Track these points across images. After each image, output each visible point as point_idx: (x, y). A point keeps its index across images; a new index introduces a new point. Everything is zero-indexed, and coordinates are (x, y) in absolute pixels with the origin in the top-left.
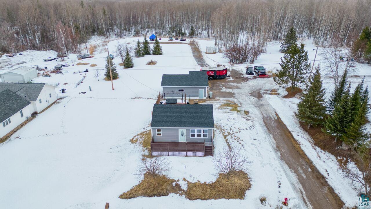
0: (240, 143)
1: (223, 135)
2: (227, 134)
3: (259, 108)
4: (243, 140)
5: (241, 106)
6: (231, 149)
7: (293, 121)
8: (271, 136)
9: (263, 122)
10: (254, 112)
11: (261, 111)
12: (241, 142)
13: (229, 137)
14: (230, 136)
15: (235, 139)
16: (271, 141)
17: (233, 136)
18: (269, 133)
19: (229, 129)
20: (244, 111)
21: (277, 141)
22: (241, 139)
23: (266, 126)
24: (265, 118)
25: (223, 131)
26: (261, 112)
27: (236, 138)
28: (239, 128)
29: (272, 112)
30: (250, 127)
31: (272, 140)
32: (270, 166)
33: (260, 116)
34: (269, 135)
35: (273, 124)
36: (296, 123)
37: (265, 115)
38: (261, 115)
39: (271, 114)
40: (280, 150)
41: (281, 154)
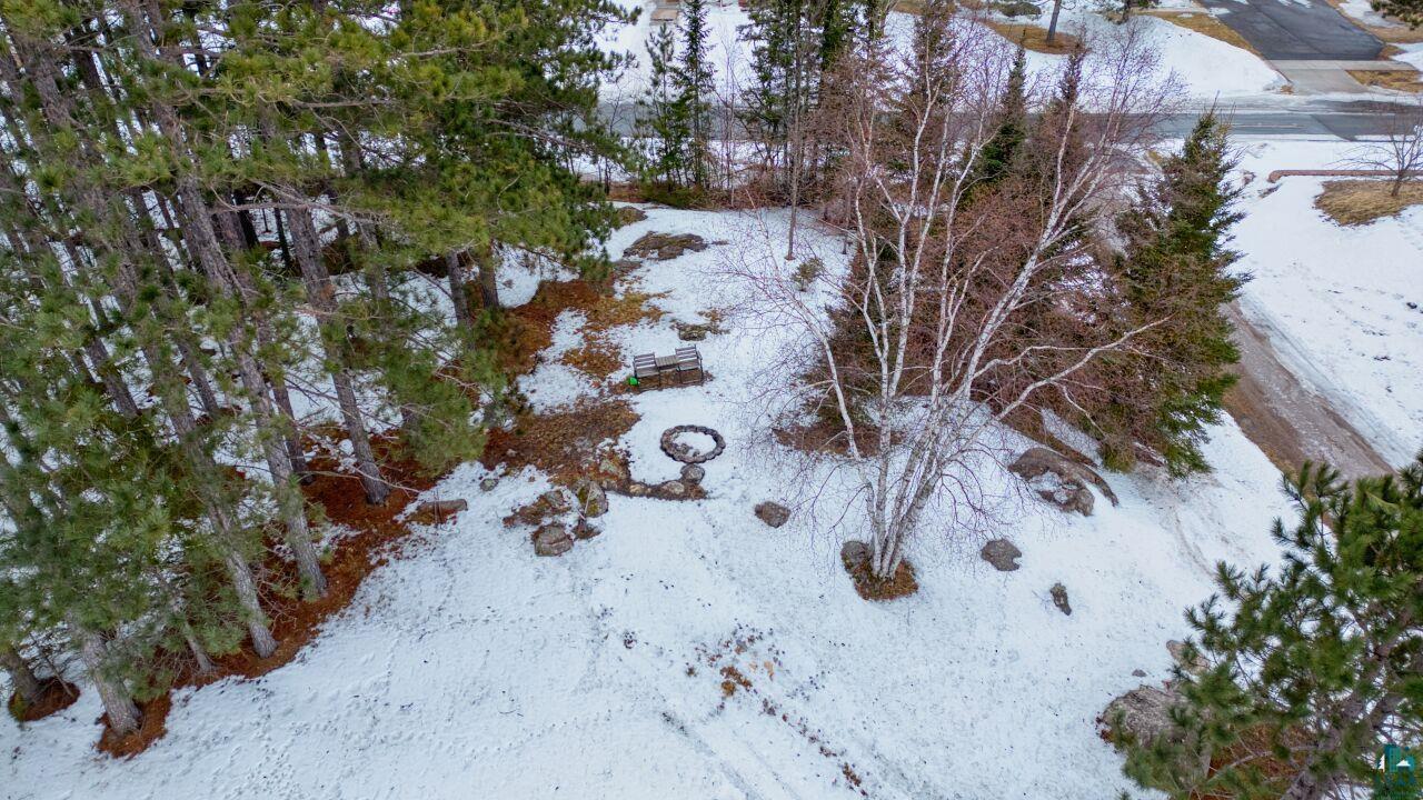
8: (1308, 386)
16: (1302, 360)
18: (1323, 399)
21: (1273, 363)
34: (1320, 388)
40: (1247, 323)
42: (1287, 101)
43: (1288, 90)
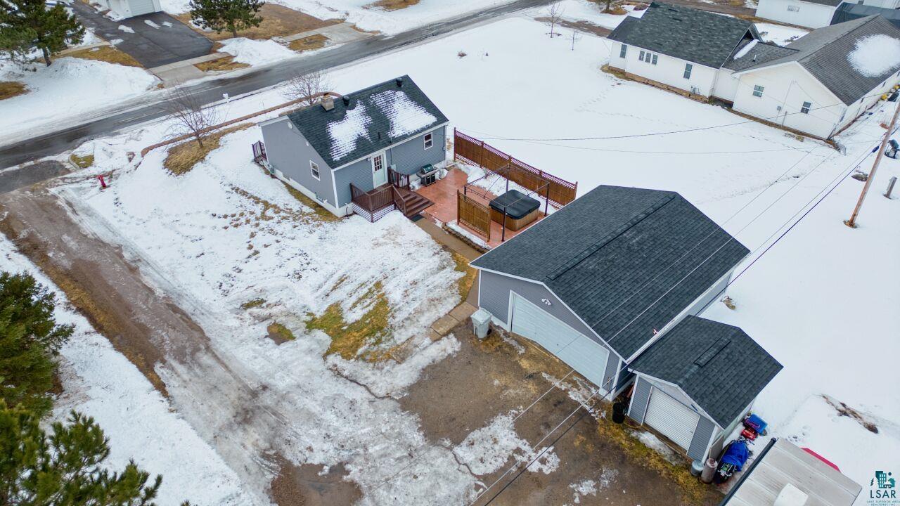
0: (225, 217)
1: (275, 206)
2: (270, 213)
3: (246, 386)
4: (224, 230)
5: (325, 357)
6: (233, 189)
7: (87, 378)
8: (159, 292)
9: (202, 325)
10: (254, 351)
11: (230, 371)
12: (227, 222)
13: (258, 209)
14: (258, 213)
15: (242, 214)
16: (157, 276)
17: (252, 218)
18: (167, 298)
19: (279, 229)
20: (295, 334)
21: (140, 285)
22: (231, 229)
23: (187, 317)
24: (203, 347)
25: (282, 214)
26: (226, 367)
27: (243, 220)
28: (257, 255)
29: (183, 391)
30: (233, 282)
31: (154, 280)
32: (141, 219)
33: (224, 345)
34: (166, 291)
35: (166, 337)
36: (73, 376)
37: (205, 359)
38: (222, 349)
39: (186, 377)
40: (126, 263)
41: (121, 257)
42: (161, 94)
43: (161, 86)
